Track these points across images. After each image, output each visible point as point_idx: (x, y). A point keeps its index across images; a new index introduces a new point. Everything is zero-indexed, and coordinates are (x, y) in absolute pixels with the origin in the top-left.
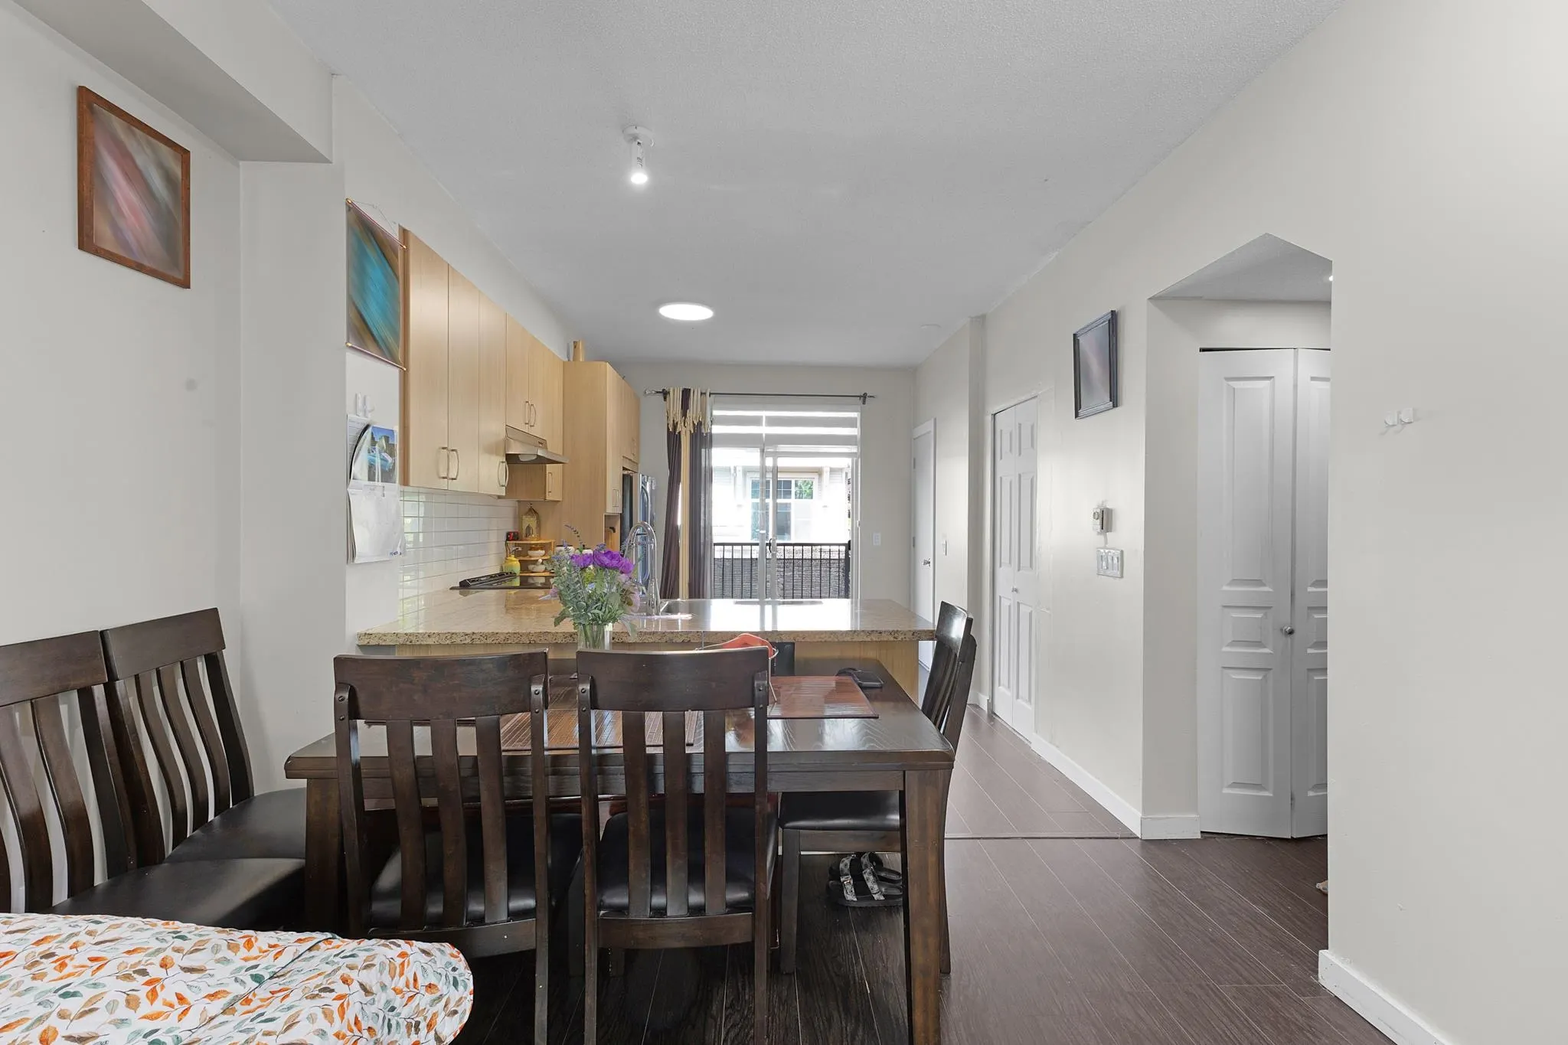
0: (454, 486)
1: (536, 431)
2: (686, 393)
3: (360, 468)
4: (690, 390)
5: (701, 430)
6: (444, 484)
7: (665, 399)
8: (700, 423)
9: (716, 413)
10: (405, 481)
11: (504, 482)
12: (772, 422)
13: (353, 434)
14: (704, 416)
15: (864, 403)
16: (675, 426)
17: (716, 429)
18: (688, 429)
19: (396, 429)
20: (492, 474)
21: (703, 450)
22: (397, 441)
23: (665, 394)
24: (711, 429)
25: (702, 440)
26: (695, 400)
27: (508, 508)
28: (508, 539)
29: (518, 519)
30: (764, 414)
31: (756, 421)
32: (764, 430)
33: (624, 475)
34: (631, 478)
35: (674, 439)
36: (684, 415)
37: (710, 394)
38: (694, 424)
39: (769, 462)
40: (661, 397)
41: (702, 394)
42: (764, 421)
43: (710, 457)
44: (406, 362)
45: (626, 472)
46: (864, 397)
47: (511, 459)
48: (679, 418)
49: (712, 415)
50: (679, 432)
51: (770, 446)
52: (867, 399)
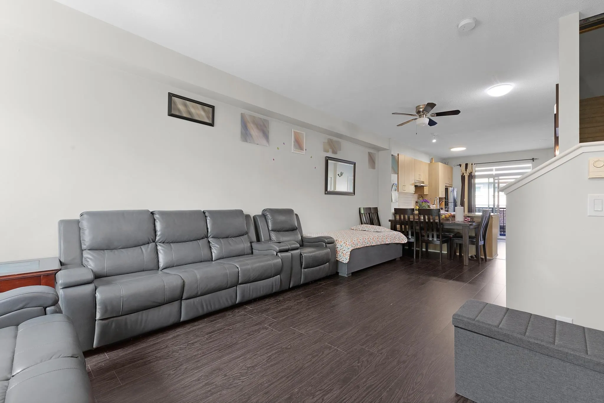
0: (405, 192)
1: (422, 180)
2: (467, 165)
3: (393, 189)
4: (468, 164)
5: (471, 174)
6: (404, 191)
7: (460, 167)
8: (471, 172)
9: (476, 169)
10: (398, 191)
11: (414, 191)
12: (497, 170)
13: (392, 184)
14: (472, 170)
15: (533, 161)
16: (463, 174)
17: (476, 174)
18: (467, 174)
19: (397, 183)
20: (412, 189)
21: (472, 180)
22: (397, 185)
23: (460, 165)
24: (475, 174)
25: (471, 176)
26: (469, 167)
27: (416, 196)
28: (416, 203)
29: (418, 198)
30: (494, 168)
31: (492, 170)
32: (494, 173)
33: (446, 188)
34: (448, 188)
35: (463, 178)
36: (466, 170)
37: (475, 164)
38: (469, 173)
39: (496, 181)
40: (459, 166)
41: (472, 164)
42: (494, 170)
43: (475, 181)
44: (398, 174)
46: (533, 159)
47: (416, 186)
48: (464, 172)
49: (475, 170)
50: (465, 175)
51: (496, 177)
52: (534, 160)
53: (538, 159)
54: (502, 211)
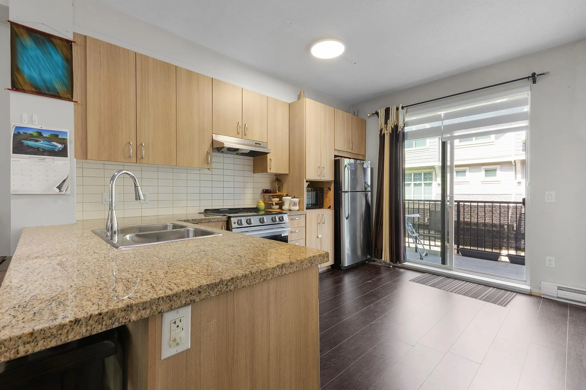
1: (253, 138)
2: (387, 110)
4: (389, 108)
5: (397, 130)
7: (377, 117)
8: (397, 127)
9: (406, 118)
12: (448, 117)
14: (399, 122)
15: (534, 82)
16: (381, 131)
17: (407, 129)
18: (389, 131)
21: (399, 142)
23: (377, 114)
24: (404, 129)
25: (397, 137)
26: (392, 114)
30: (443, 113)
31: (437, 118)
32: (442, 123)
33: (335, 160)
34: (339, 160)
35: (382, 138)
36: (386, 123)
37: (403, 108)
38: (392, 128)
41: (397, 109)
42: (443, 117)
45: (337, 158)
46: (534, 76)
48: (383, 127)
49: (404, 120)
50: (384, 134)
51: (446, 133)
52: (538, 78)
53: (548, 73)
54: (481, 207)
